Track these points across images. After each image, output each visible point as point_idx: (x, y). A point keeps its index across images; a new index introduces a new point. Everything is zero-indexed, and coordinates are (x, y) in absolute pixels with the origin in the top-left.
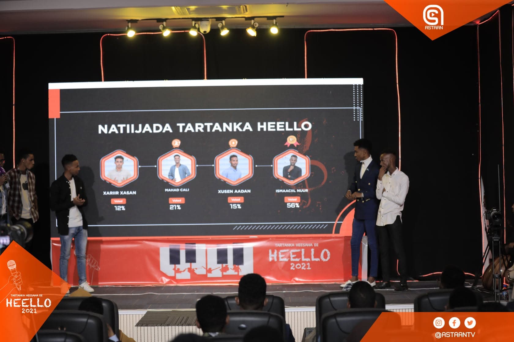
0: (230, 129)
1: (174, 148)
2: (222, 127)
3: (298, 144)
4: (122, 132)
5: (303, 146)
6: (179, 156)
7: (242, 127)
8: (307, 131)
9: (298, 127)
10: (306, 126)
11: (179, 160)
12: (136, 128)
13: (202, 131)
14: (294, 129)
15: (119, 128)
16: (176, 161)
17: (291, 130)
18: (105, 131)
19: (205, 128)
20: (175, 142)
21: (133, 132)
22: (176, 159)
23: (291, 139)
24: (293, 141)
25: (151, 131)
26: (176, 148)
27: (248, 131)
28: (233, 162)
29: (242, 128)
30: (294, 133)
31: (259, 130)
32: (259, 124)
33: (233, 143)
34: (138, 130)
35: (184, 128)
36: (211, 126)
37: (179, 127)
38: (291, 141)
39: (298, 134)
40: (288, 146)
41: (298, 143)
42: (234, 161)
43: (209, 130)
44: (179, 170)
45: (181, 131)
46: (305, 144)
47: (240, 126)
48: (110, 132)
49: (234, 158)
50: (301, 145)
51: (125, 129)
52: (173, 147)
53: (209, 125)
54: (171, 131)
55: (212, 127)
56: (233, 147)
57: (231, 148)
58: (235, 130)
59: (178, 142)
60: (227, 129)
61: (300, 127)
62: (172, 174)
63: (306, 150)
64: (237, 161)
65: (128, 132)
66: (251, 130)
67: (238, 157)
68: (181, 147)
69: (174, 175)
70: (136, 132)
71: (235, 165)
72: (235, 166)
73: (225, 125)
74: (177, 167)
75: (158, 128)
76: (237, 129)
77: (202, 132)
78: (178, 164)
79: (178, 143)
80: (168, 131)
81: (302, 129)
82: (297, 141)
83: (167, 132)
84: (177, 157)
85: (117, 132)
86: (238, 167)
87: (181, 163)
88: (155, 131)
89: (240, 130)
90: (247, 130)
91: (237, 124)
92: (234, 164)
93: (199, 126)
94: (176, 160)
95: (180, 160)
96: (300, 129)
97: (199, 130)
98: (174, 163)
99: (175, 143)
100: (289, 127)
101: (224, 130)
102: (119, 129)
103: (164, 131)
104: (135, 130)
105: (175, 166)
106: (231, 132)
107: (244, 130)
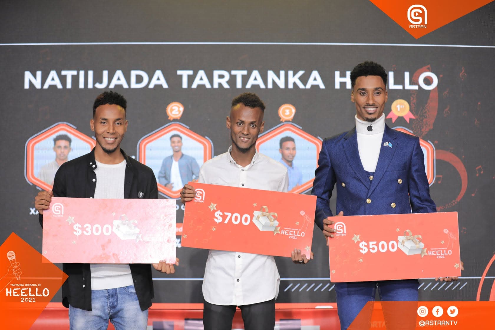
0: (281, 84)
1: (170, 121)
2: (265, 80)
3: (413, 117)
4: (69, 86)
5: (422, 120)
6: (181, 138)
7: (304, 79)
8: (429, 91)
9: (412, 83)
10: (428, 81)
11: (179, 144)
12: (98, 79)
13: (226, 86)
14: (404, 87)
15: (65, 77)
16: (173, 147)
17: (400, 87)
18: (38, 84)
19: (232, 80)
20: (174, 108)
21: (90, 86)
22: (173, 142)
23: (398, 106)
24: (402, 110)
25: (126, 86)
26: (175, 120)
27: (315, 87)
28: (287, 152)
29: (305, 82)
30: (404, 95)
31: (337, 86)
32: (337, 73)
33: (287, 112)
34: (101, 82)
35: (191, 79)
36: (243, 76)
37: (181, 76)
38: (399, 110)
39: (413, 98)
40: (394, 121)
41: (413, 113)
42: (288, 149)
43: (239, 85)
44: (180, 167)
45: (185, 85)
46: (426, 117)
47: (300, 78)
48: (46, 86)
49: (289, 144)
50: (417, 119)
51: (75, 79)
52: (169, 118)
53: (239, 74)
54: (165, 86)
55: (245, 79)
56: (286, 121)
57: (282, 122)
58: (291, 86)
59: (179, 108)
60: (274, 83)
61: (417, 83)
62: (165, 173)
63: (427, 130)
64: (294, 149)
65: (82, 86)
66: (322, 86)
67: (296, 141)
68: (184, 119)
69: (170, 176)
70: (98, 86)
71: (291, 157)
72: (290, 160)
73: (271, 75)
74: (176, 161)
75: (139, 79)
76: (295, 84)
77: (227, 89)
78: (178, 153)
79: (179, 111)
80: (160, 86)
81: (420, 87)
82: (411, 110)
83: (158, 87)
84: (176, 139)
85: (60, 86)
86: (295, 162)
87: (184, 151)
88: (134, 85)
89: (301, 86)
90: (313, 86)
91: (294, 74)
92: (289, 156)
93: (221, 77)
94: (173, 145)
95: (182, 144)
96: (416, 87)
97: (220, 84)
98: (171, 153)
99: (172, 110)
100: (395, 83)
101: (270, 86)
102: (63, 79)
103: (151, 86)
104: (94, 83)
105: (172, 157)
106: (282, 89)
107: (308, 86)
